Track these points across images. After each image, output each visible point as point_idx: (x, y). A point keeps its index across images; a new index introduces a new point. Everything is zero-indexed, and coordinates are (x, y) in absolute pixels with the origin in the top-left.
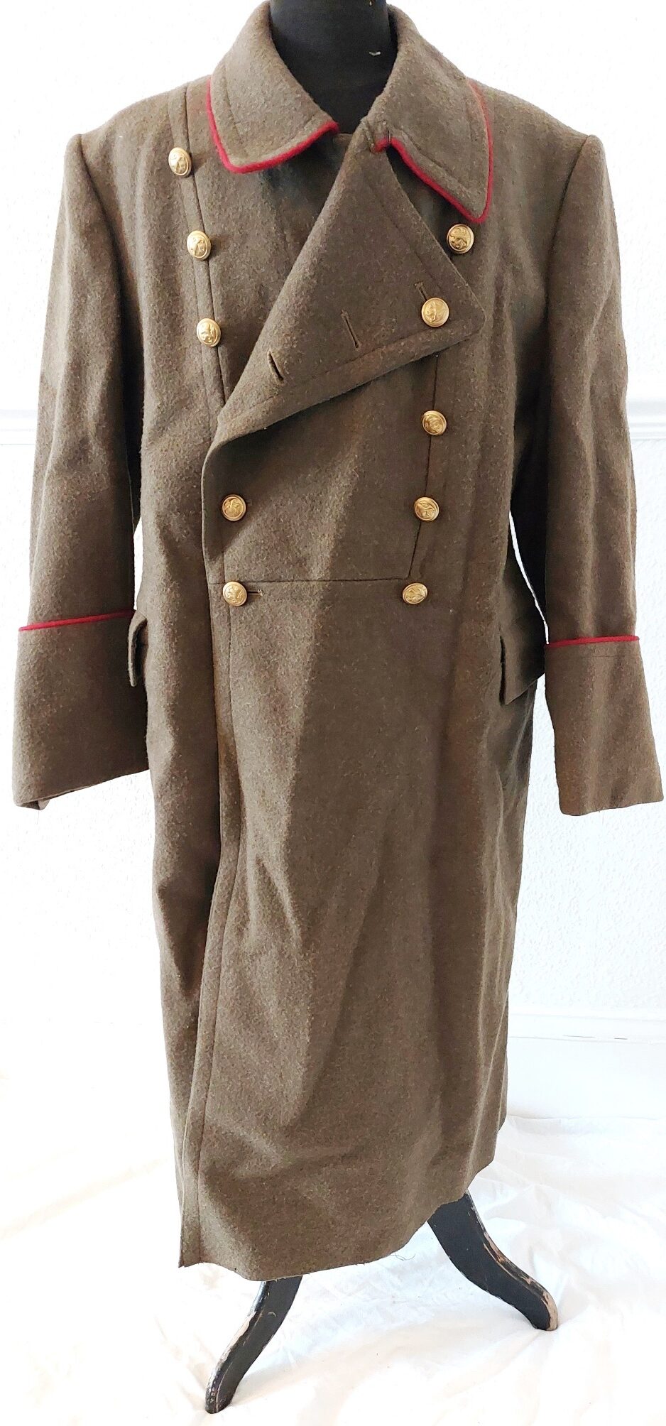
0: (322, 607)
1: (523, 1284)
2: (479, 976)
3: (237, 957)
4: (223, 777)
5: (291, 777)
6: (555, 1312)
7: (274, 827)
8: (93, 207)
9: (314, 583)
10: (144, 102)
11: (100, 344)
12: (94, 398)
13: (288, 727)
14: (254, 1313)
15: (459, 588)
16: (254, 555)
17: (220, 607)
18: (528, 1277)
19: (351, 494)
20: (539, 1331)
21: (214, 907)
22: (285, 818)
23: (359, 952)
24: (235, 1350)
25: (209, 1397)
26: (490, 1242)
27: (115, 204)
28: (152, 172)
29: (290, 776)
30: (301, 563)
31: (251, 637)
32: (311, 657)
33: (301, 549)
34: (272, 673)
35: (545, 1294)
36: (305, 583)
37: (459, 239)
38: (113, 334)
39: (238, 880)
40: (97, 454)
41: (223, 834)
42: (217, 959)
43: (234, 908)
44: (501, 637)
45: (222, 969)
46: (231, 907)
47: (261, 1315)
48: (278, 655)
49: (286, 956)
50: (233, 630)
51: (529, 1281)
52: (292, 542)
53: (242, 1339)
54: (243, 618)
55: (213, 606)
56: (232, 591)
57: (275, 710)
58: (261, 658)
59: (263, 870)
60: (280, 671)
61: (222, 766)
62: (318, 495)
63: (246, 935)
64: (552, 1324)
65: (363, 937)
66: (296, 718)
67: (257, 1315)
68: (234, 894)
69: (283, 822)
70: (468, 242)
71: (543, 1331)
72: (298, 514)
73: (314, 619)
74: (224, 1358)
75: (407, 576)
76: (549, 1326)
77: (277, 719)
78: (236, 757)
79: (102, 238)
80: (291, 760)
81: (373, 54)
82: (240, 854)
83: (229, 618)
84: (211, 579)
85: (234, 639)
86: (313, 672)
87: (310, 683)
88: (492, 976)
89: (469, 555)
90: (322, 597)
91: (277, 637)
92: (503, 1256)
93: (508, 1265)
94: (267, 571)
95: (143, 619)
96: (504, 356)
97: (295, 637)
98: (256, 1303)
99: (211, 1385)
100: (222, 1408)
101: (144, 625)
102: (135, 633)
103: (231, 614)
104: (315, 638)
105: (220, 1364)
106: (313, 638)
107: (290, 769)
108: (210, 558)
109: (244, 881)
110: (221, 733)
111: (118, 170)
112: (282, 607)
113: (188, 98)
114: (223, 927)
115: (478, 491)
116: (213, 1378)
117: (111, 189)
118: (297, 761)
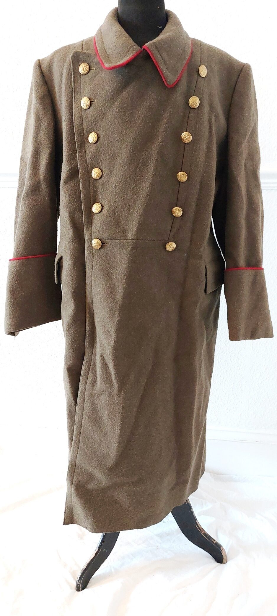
0: (132, 250)
1: (212, 543)
2: (193, 408)
3: (92, 395)
4: (88, 320)
5: (117, 321)
6: (226, 555)
7: (109, 341)
8: (45, 88)
9: (129, 240)
10: (66, 47)
11: (46, 144)
12: (43, 165)
13: (116, 300)
14: (97, 550)
15: (189, 245)
16: (105, 228)
17: (89, 249)
18: (214, 540)
19: (146, 204)
20: (218, 564)
21: (82, 374)
22: (113, 338)
23: (143, 396)
24: (89, 565)
25: (77, 584)
26: (199, 524)
27: (53, 86)
28: (68, 74)
29: (116, 320)
30: (124, 232)
31: (102, 262)
32: (127, 271)
33: (124, 226)
34: (110, 277)
35: (221, 548)
36: (125, 240)
37: (193, 103)
38: (51, 140)
39: (92, 363)
40: (44, 188)
41: (87, 344)
42: (83, 396)
43: (91, 375)
44: (205, 266)
45: (85, 400)
46: (89, 375)
47: (100, 550)
48: (113, 270)
49: (111, 396)
50: (95, 259)
51: (215, 542)
52: (120, 223)
53: (92, 560)
54: (99, 254)
55: (86, 249)
56: (95, 243)
57: (111, 292)
58: (106, 271)
59: (103, 359)
60: (114, 276)
61: (87, 315)
62: (132, 204)
63: (95, 386)
64: (224, 561)
65: (145, 390)
66: (119, 296)
67: (99, 551)
68: (91, 369)
69: (112, 339)
70: (197, 104)
71: (220, 564)
72: (123, 212)
73: (129, 255)
74: (84, 568)
75: (167, 239)
76: (223, 562)
77: (112, 296)
78: (93, 312)
79: (48, 100)
80: (117, 313)
81: (159, 27)
82: (93, 353)
83: (93, 254)
84: (86, 237)
85: (95, 263)
86: (127, 277)
87: (126, 282)
88: (199, 409)
89: (193, 231)
90: (132, 246)
91: (113, 262)
92: (204, 530)
93: (206, 535)
94: (109, 234)
95: (61, 256)
96: (212, 150)
97: (120, 263)
98: (98, 545)
99: (78, 579)
100: (82, 590)
101: (61, 258)
102: (57, 262)
103: (94, 252)
104: (129, 263)
105: (83, 571)
106: (128, 263)
107: (116, 317)
108: (87, 228)
109: (95, 364)
110: (87, 302)
111: (55, 74)
112: (115, 250)
113: (84, 45)
114: (86, 383)
115: (197, 205)
116: (79, 576)
117: (52, 80)
118: (119, 314)
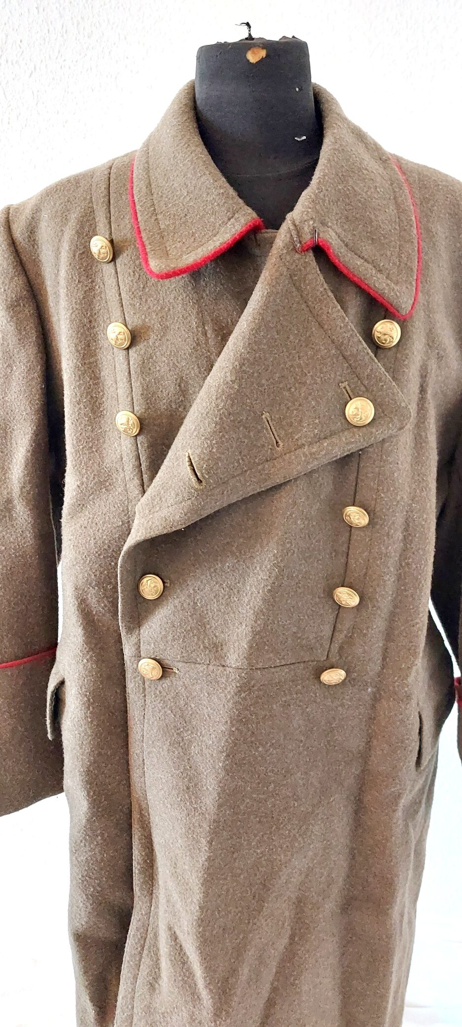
0: (239, 692)
3: (149, 1010)
4: (136, 837)
5: (204, 859)
7: (186, 902)
8: (20, 281)
9: (231, 670)
10: (69, 181)
11: (25, 413)
12: (18, 462)
13: (201, 807)
15: (378, 668)
16: (170, 638)
17: (135, 678)
19: (269, 588)
21: (126, 957)
22: (197, 896)
23: (270, 1004)
27: (39, 275)
28: (74, 256)
29: (202, 858)
30: (217, 649)
31: (165, 712)
32: (227, 741)
33: (217, 634)
34: (185, 750)
36: (221, 668)
37: (385, 334)
38: (37, 404)
39: (150, 935)
40: (21, 513)
41: (136, 889)
42: (130, 1007)
43: (146, 961)
44: (419, 713)
45: (135, 1017)
46: (143, 960)
48: (192, 733)
49: (197, 1021)
50: (148, 702)
52: (208, 626)
54: (158, 693)
55: (129, 675)
56: (148, 668)
57: (188, 788)
58: (175, 734)
59: (175, 938)
60: (194, 749)
61: (136, 827)
62: (236, 584)
63: (157, 991)
65: (274, 990)
66: (209, 799)
68: (146, 947)
69: (195, 900)
70: (395, 337)
72: (215, 600)
73: (230, 705)
75: (325, 658)
77: (190, 798)
78: (149, 819)
79: (28, 310)
80: (204, 842)
81: (299, 140)
82: (152, 909)
83: (144, 689)
84: (128, 651)
85: (149, 713)
86: (228, 756)
87: (224, 767)
89: (389, 636)
90: (238, 685)
91: (191, 715)
94: (182, 653)
95: (61, 679)
96: (427, 443)
97: (210, 718)
101: (62, 683)
102: (53, 692)
103: (147, 687)
104: (231, 723)
106: (229, 722)
107: (203, 850)
108: (127, 633)
109: (156, 936)
110: (134, 794)
111: (44, 247)
112: (198, 687)
113: (111, 180)
114: (135, 978)
115: (399, 578)
117: (37, 263)
118: (210, 843)
